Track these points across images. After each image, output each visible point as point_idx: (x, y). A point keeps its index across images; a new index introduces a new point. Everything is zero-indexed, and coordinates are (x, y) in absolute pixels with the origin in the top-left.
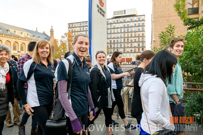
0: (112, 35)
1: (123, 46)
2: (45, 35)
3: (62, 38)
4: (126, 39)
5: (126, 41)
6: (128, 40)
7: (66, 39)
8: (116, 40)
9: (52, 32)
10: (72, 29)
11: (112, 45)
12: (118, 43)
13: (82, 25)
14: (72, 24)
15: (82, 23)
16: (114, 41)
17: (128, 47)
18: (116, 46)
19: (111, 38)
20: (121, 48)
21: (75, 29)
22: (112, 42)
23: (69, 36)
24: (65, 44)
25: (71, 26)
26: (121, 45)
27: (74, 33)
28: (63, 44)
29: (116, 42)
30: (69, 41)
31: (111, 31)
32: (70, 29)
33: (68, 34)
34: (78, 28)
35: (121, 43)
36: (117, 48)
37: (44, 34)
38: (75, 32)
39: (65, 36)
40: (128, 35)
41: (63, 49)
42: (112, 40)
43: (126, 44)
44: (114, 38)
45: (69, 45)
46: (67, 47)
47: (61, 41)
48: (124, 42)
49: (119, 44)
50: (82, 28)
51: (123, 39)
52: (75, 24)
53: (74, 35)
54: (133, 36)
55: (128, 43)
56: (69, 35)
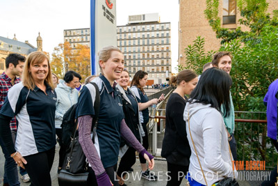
0: (127, 48)
1: (141, 64)
2: (29, 45)
3: (56, 51)
4: (146, 54)
5: (146, 57)
6: (148, 55)
7: (61, 52)
8: (132, 55)
9: (39, 41)
10: (70, 38)
11: (128, 62)
12: (134, 59)
13: (84, 33)
14: (70, 30)
15: (84, 31)
16: (130, 56)
17: (148, 65)
18: (132, 64)
19: (125, 53)
20: (139, 66)
21: (74, 38)
22: (128, 58)
23: (66, 49)
24: (60, 60)
25: (68, 33)
26: (139, 62)
27: (72, 44)
28: (57, 60)
29: (132, 58)
30: (66, 55)
31: (125, 43)
32: (67, 38)
33: (65, 44)
34: (78, 37)
35: (139, 59)
36: (134, 65)
37: (27, 43)
38: (74, 42)
39: (60, 47)
40: (148, 48)
41: (57, 66)
42: (127, 55)
43: (146, 61)
44: (130, 52)
45: (66, 62)
46: (63, 64)
47: (54, 55)
48: (144, 59)
49: (137, 61)
50: (84, 37)
51: (141, 55)
52: (74, 31)
53: (72, 47)
54: (155, 50)
55: (148, 59)
56: (66, 47)
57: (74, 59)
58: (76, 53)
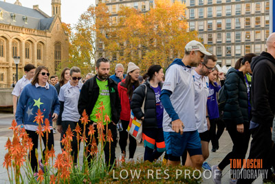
0: (213, 8)
1: (243, 39)
2: (40, 13)
3: (83, 22)
4: (253, 20)
5: (253, 25)
6: (258, 21)
7: (92, 22)
8: (223, 22)
9: (56, 4)
11: (214, 36)
12: (229, 30)
16: (219, 25)
17: (258, 42)
18: (224, 39)
19: (210, 17)
20: (238, 43)
22: (214, 28)
23: (99, 16)
24: (89, 35)
26: (238, 36)
27: (111, 7)
29: (223, 28)
30: (100, 26)
35: (238, 29)
36: (229, 43)
39: (89, 14)
40: (258, 7)
42: (214, 23)
43: (252, 33)
44: (219, 17)
45: (98, 39)
46: (94, 45)
47: (80, 28)
48: (248, 28)
49: (233, 35)
51: (243, 20)
53: (111, 11)
55: (258, 29)
57: (114, 35)
58: (117, 23)
